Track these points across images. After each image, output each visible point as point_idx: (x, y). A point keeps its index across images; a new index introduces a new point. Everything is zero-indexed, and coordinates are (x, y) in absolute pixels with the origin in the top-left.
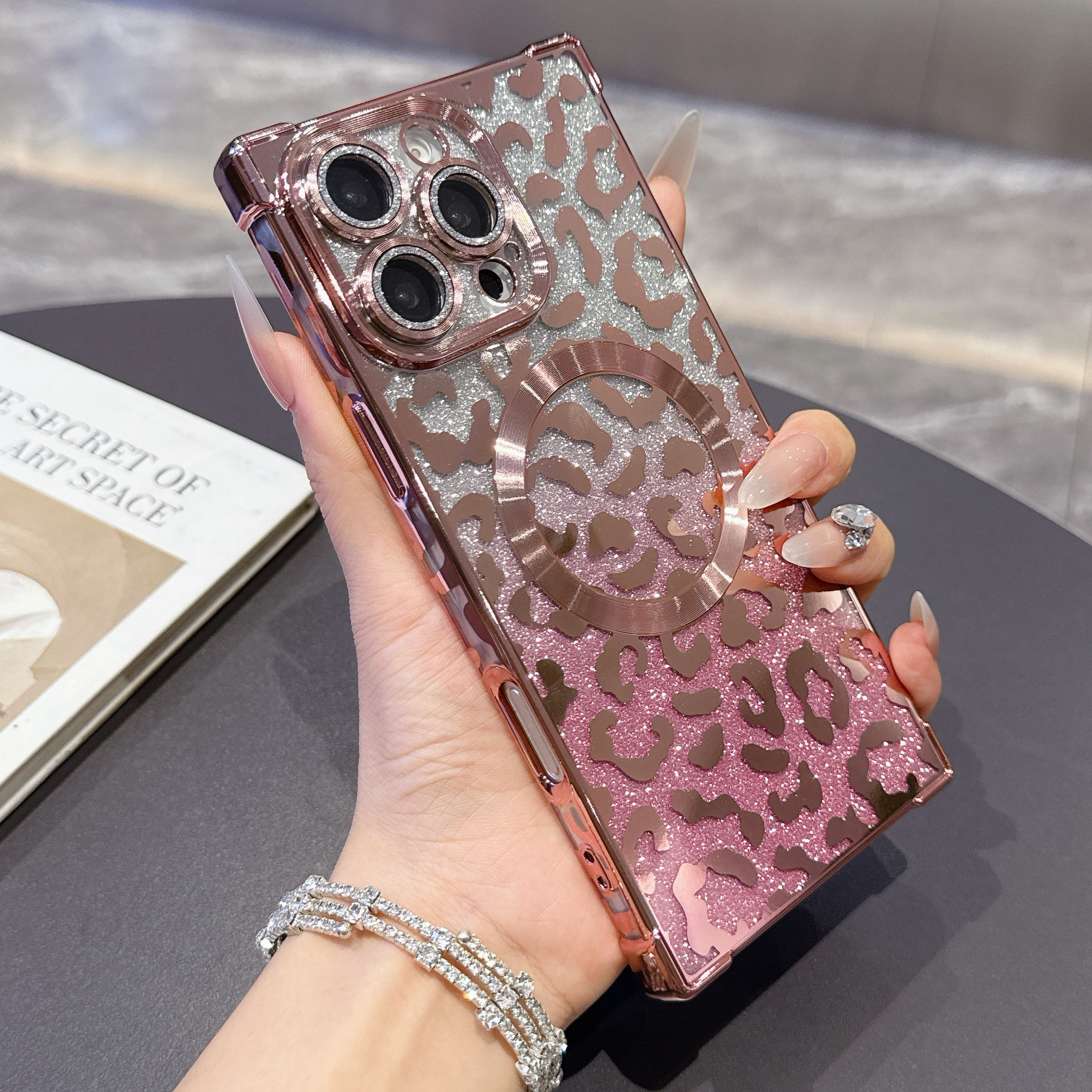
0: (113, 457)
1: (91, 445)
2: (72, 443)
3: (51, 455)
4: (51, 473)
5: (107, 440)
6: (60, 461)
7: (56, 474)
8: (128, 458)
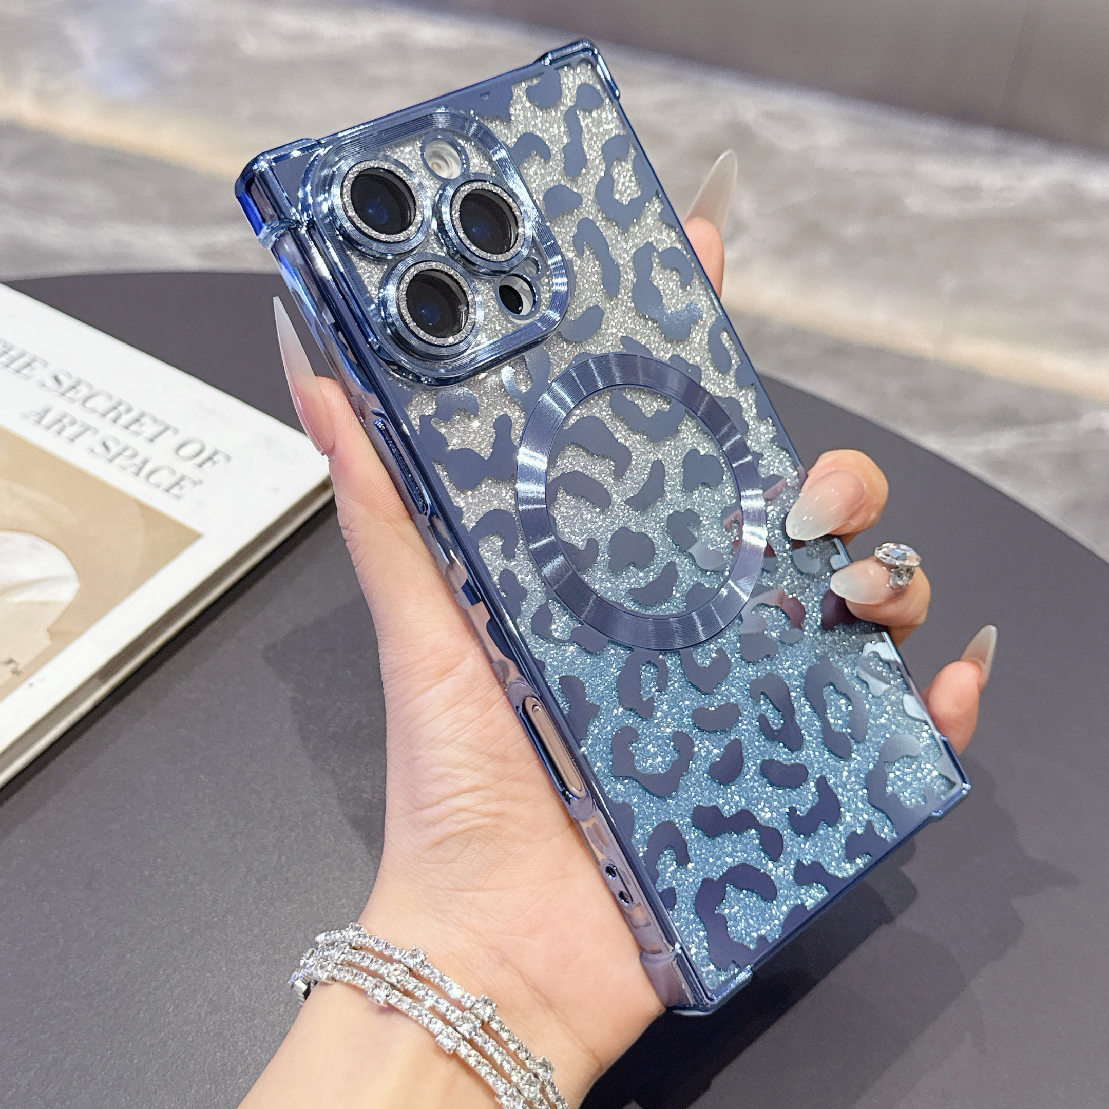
0: (135, 427)
1: (113, 415)
2: (95, 411)
3: (73, 423)
4: (72, 440)
5: (129, 410)
6: (81, 429)
7: (77, 441)
8: (150, 429)
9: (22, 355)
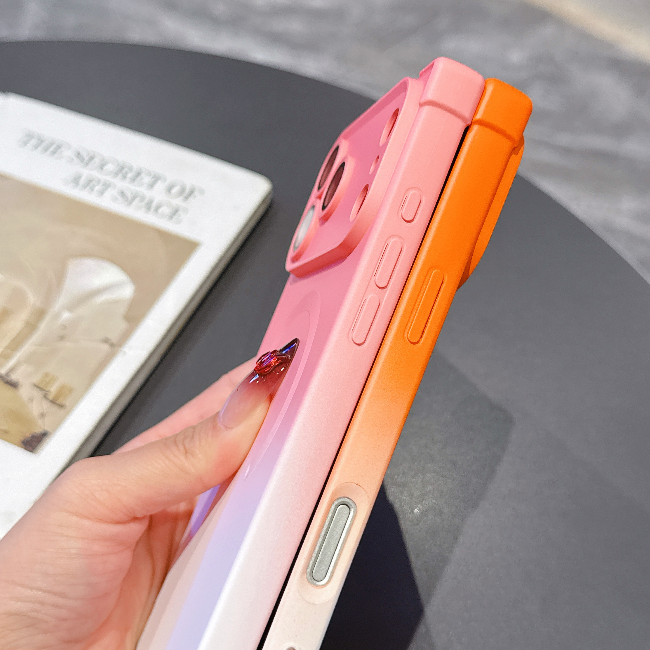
0: (138, 180)
1: (121, 174)
2: (110, 173)
3: (99, 182)
4: (101, 194)
5: (131, 170)
6: (105, 186)
7: (104, 195)
8: (147, 180)
9: (52, 144)
